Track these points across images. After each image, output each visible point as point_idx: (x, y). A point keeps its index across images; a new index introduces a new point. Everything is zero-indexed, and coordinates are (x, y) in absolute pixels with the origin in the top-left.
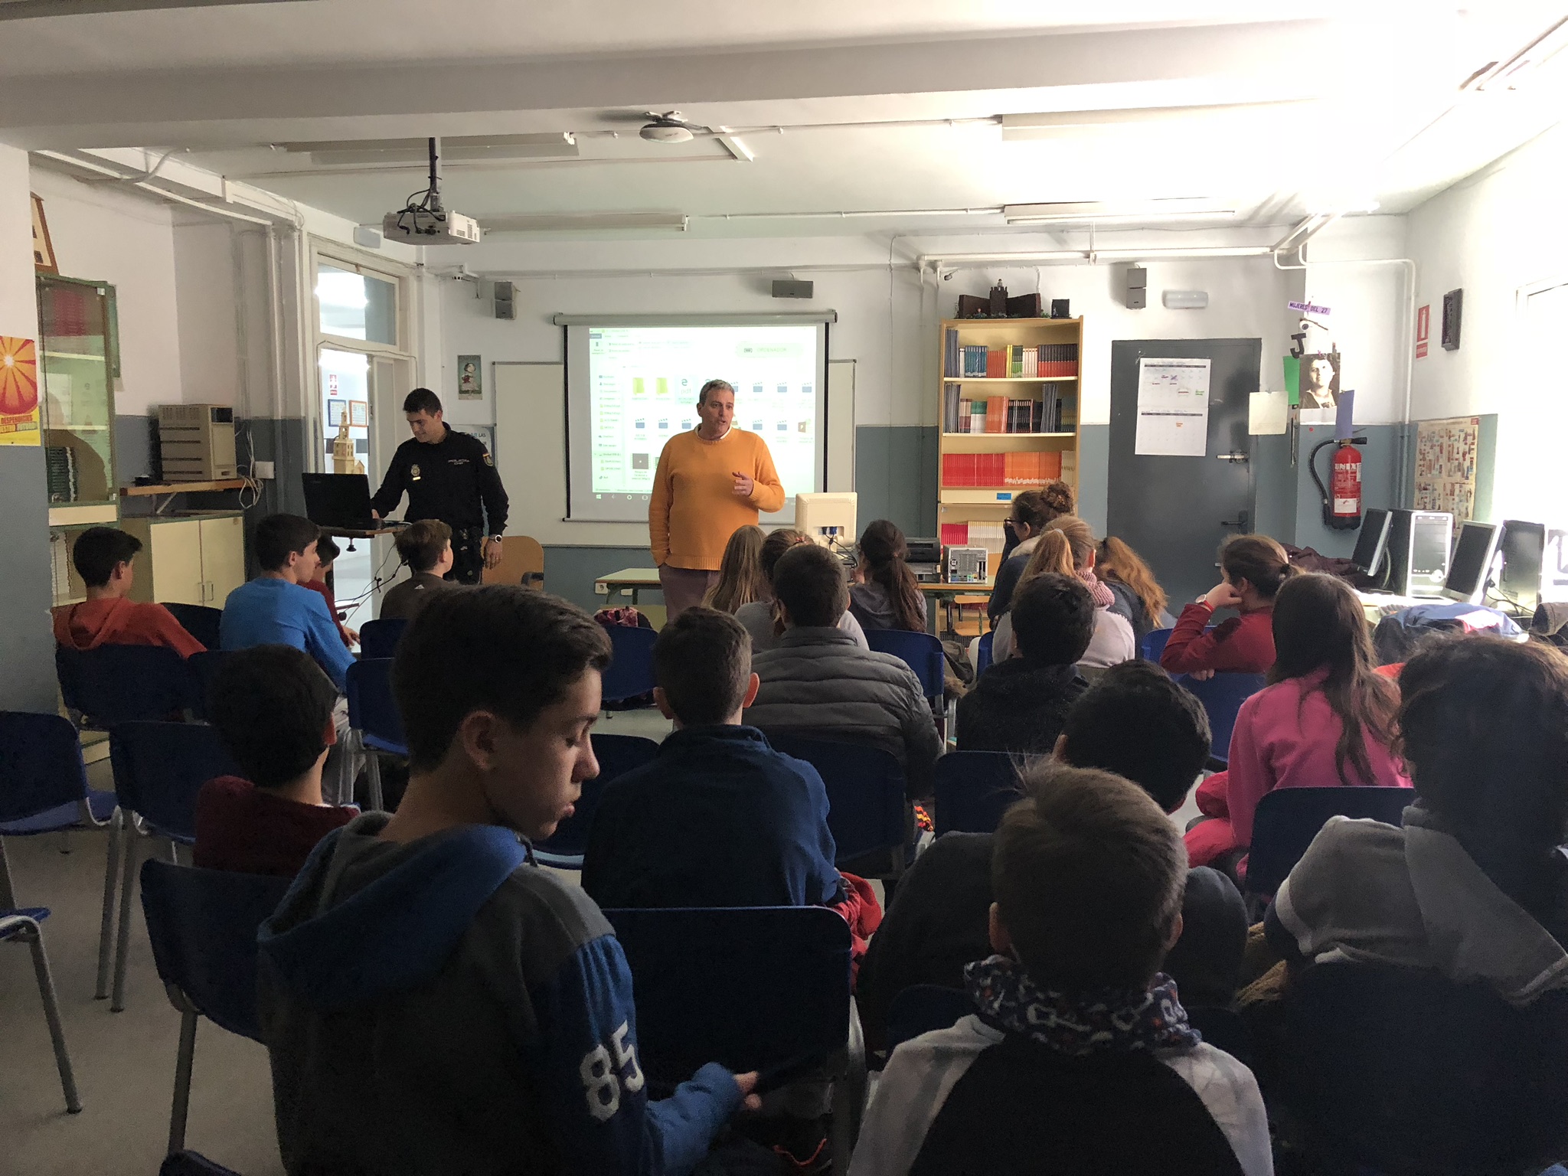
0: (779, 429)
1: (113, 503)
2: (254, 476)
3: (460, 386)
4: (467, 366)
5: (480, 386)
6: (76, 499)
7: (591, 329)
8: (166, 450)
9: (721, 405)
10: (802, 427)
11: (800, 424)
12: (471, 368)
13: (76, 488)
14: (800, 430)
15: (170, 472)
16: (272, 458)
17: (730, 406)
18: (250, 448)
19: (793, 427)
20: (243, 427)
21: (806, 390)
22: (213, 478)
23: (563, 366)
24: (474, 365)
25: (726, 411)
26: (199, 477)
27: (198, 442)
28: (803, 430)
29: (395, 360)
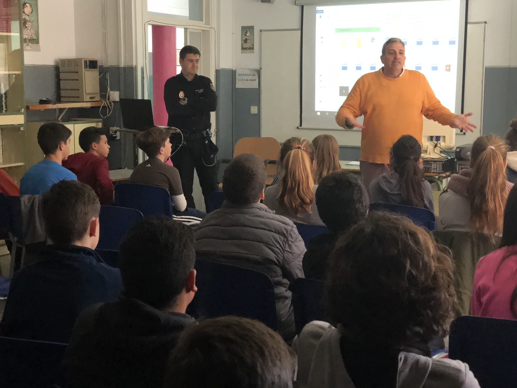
0: (432, 69)
1: (21, 114)
2: (109, 99)
3: (242, 45)
4: (246, 33)
5: (253, 45)
6: (6, 111)
7: (317, 8)
8: (63, 84)
9: (395, 52)
10: (448, 68)
11: (447, 66)
12: (248, 34)
13: (6, 105)
14: (447, 70)
15: (65, 97)
16: (119, 90)
17: (402, 53)
18: (108, 84)
19: (442, 68)
20: (103, 71)
21: (452, 43)
22: (85, 101)
23: (300, 31)
24: (250, 32)
25: (399, 56)
26: (76, 100)
27: (77, 80)
28: (449, 70)
29: (203, 30)
